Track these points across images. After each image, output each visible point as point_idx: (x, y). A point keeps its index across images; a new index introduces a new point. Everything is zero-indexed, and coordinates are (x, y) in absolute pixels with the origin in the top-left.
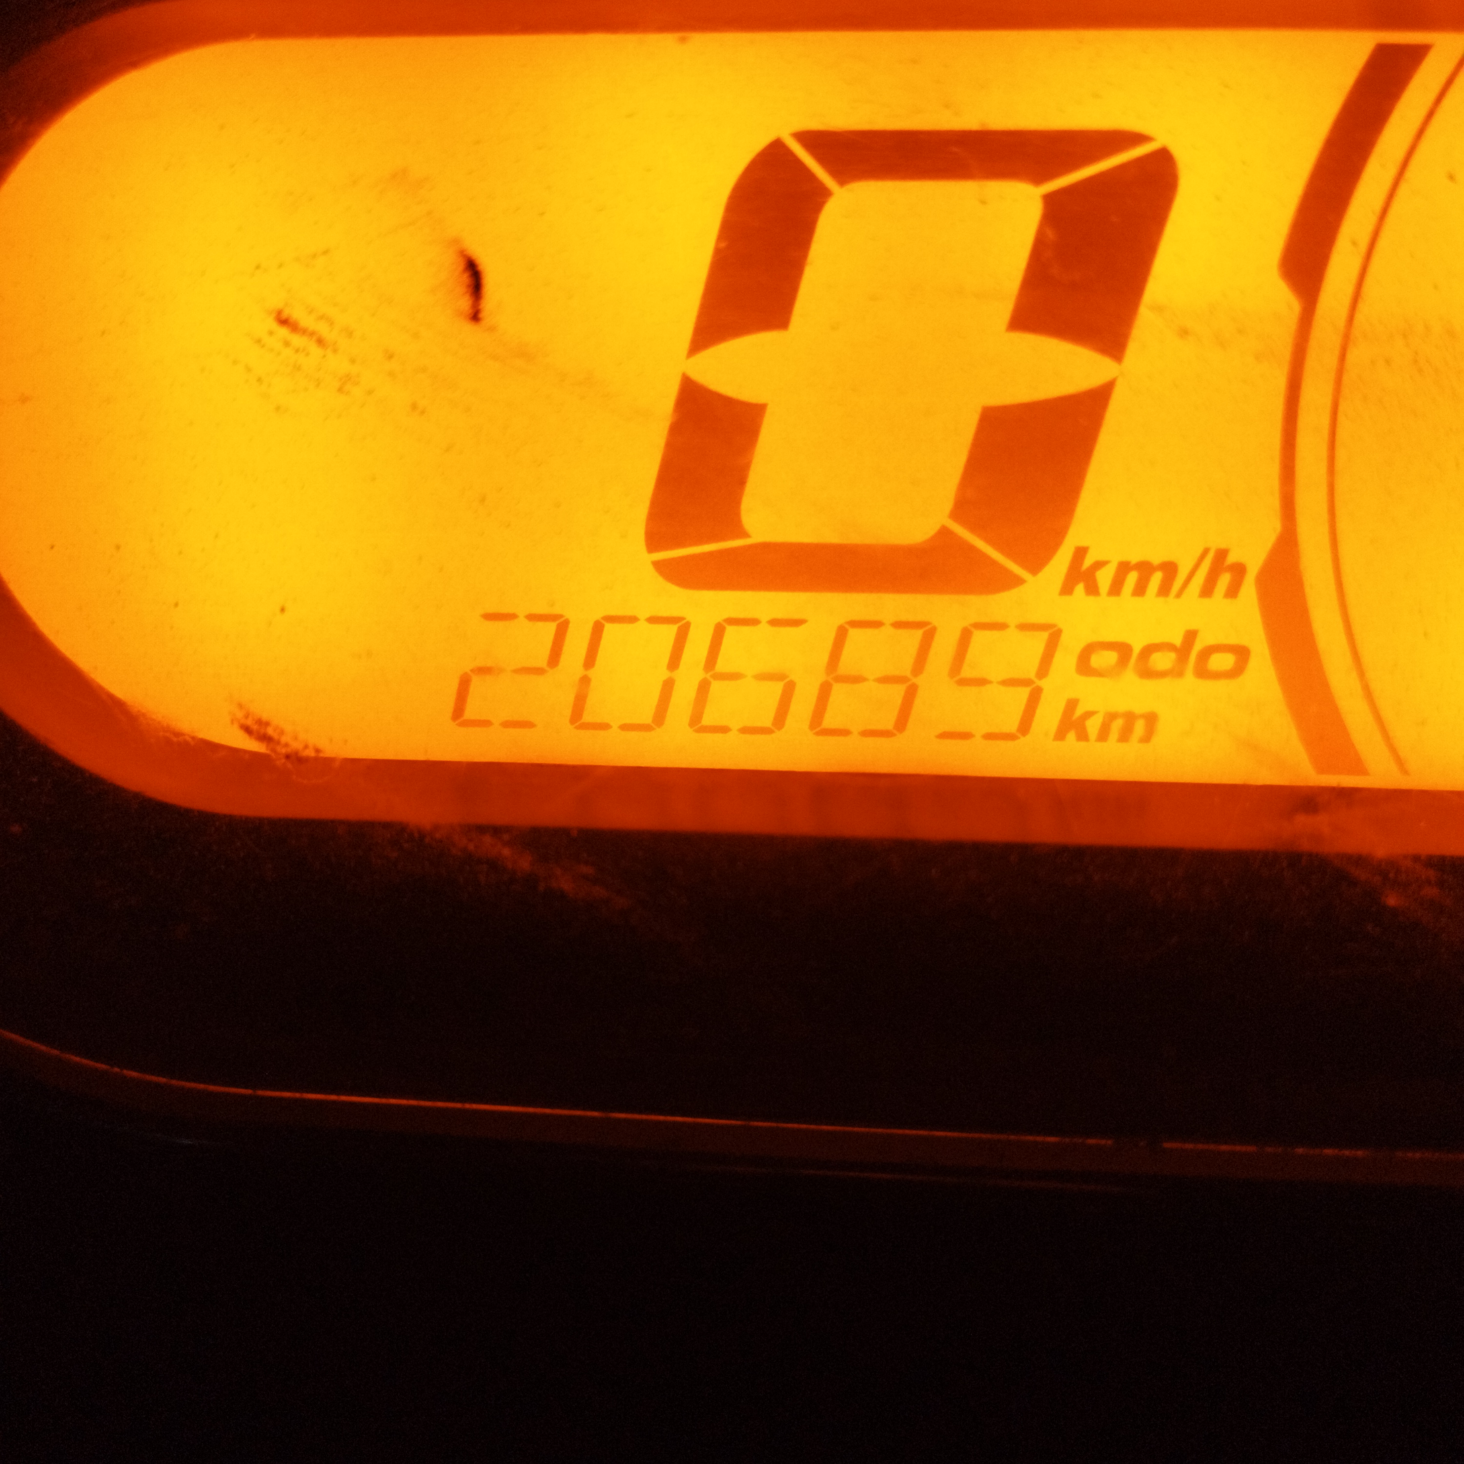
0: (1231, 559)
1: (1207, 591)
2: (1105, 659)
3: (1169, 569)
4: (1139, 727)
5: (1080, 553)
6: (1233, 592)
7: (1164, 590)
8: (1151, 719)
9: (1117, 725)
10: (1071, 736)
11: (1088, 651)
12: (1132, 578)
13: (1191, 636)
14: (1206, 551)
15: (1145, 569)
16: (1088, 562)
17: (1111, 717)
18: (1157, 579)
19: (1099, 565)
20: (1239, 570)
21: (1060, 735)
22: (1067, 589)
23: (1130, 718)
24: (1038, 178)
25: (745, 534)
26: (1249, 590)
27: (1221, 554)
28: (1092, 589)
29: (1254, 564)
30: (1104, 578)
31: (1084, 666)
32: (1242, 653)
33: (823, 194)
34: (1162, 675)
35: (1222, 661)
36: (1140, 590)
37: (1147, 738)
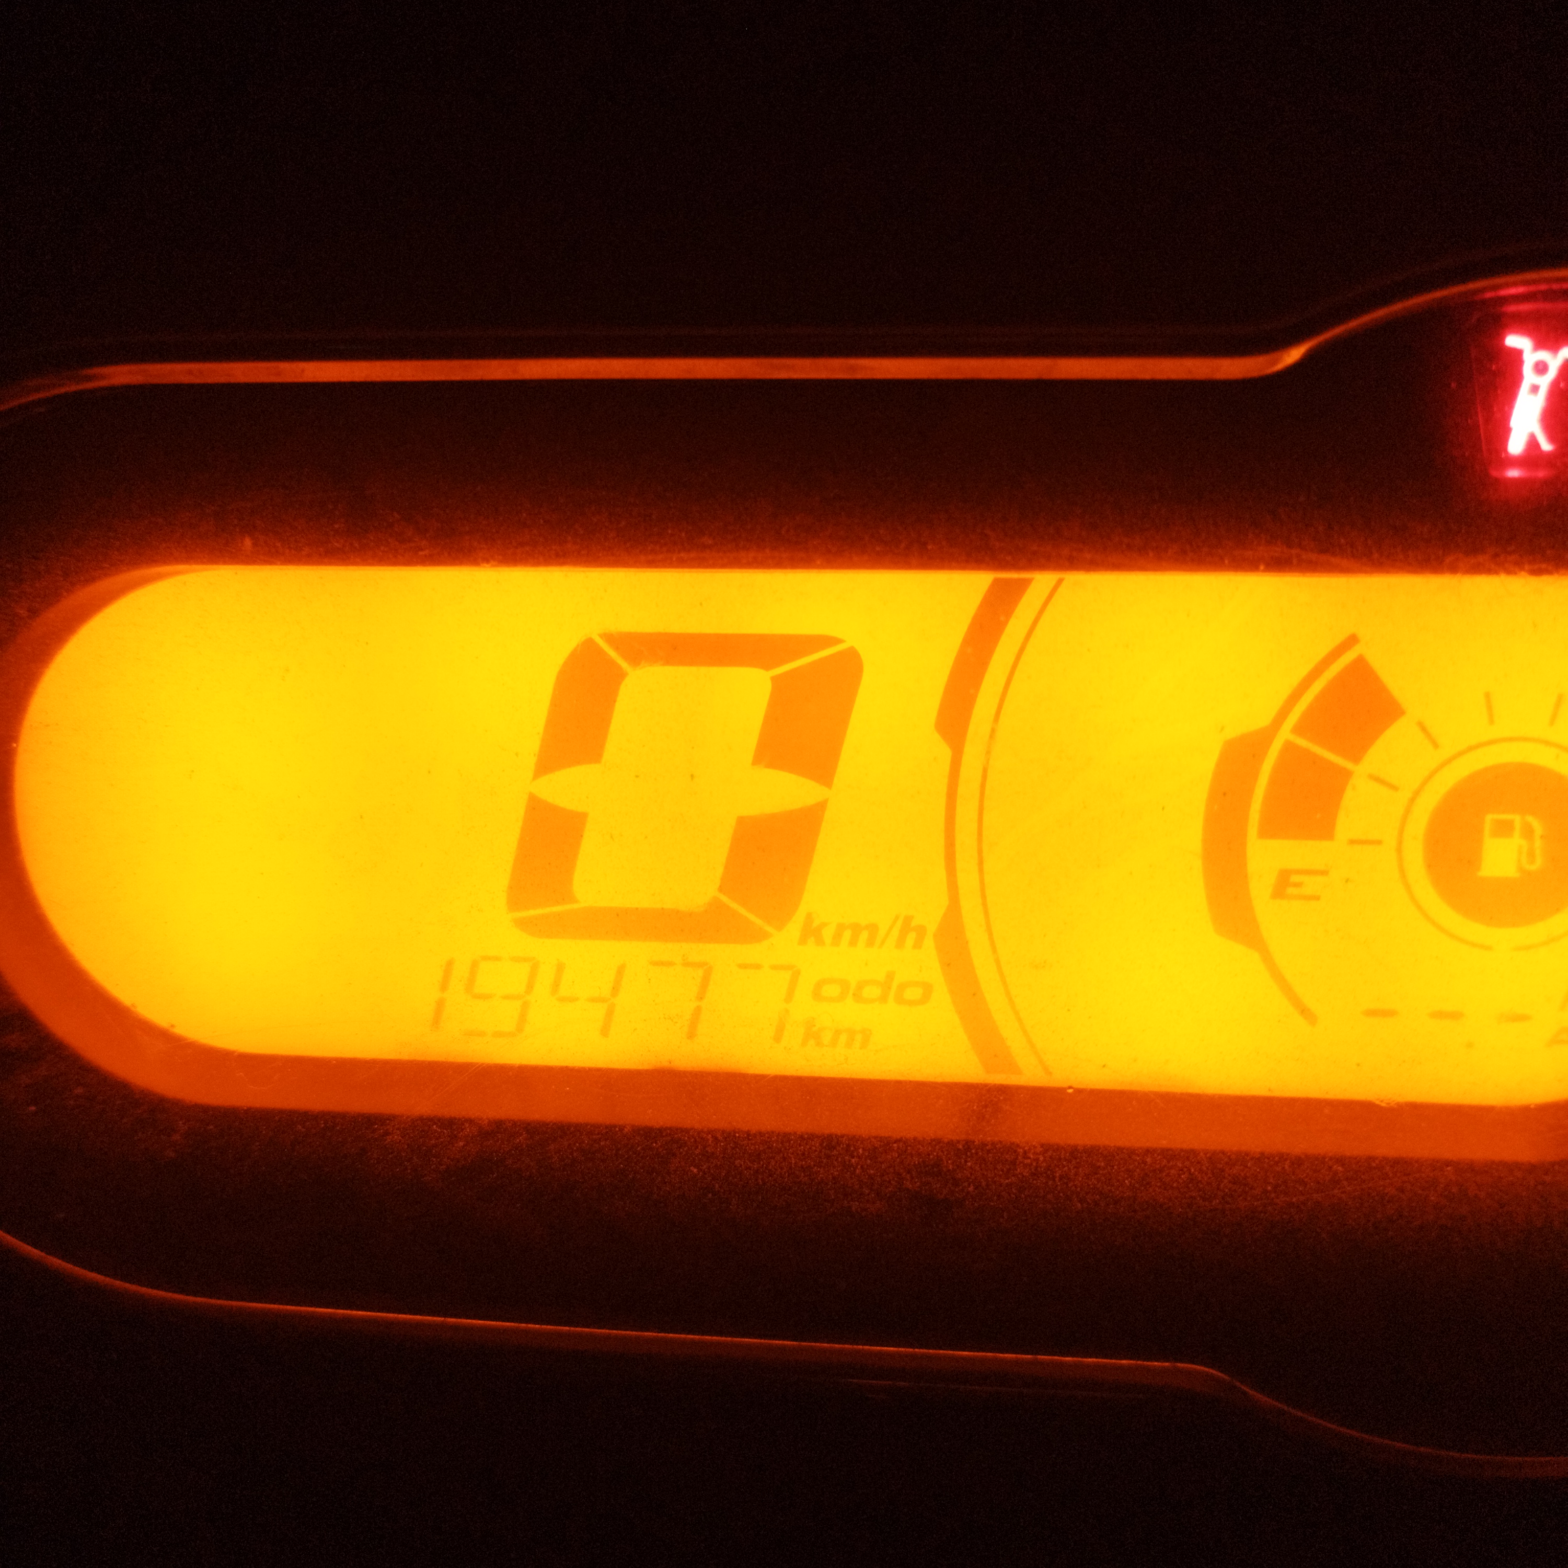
0: (914, 923)
1: (900, 943)
2: (831, 990)
3: (873, 929)
4: (859, 1037)
5: (809, 917)
6: (918, 945)
7: (870, 943)
8: (866, 1035)
9: (843, 1038)
10: (812, 1042)
11: (819, 985)
12: (847, 934)
13: (890, 976)
14: (897, 918)
15: (856, 929)
16: (816, 923)
17: (838, 1033)
18: (864, 935)
19: (824, 925)
20: (921, 931)
21: (804, 1043)
22: (803, 941)
23: (852, 1033)
24: (767, 667)
25: (576, 901)
26: (929, 942)
27: (908, 919)
28: (820, 942)
29: (932, 928)
30: (828, 934)
31: (817, 994)
32: (928, 990)
33: (622, 675)
34: (872, 1001)
35: (913, 993)
36: (853, 942)
37: (865, 1044)
